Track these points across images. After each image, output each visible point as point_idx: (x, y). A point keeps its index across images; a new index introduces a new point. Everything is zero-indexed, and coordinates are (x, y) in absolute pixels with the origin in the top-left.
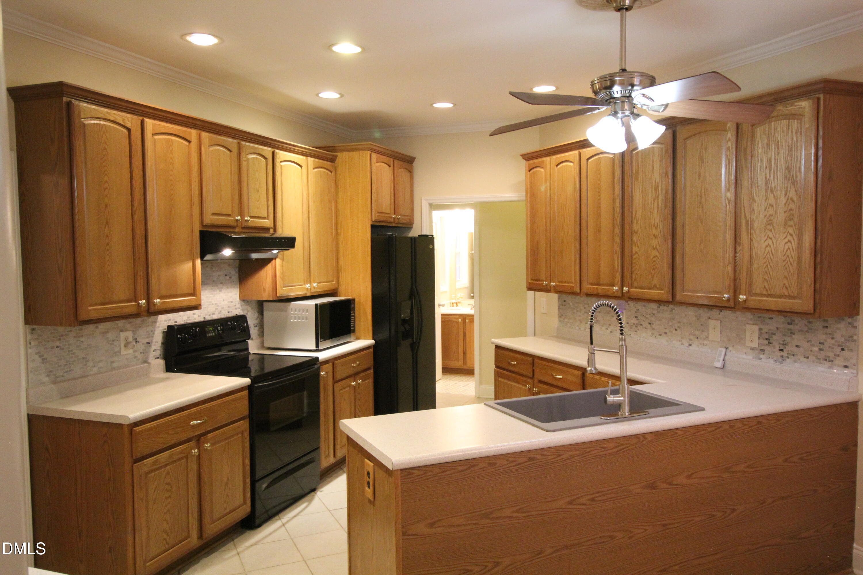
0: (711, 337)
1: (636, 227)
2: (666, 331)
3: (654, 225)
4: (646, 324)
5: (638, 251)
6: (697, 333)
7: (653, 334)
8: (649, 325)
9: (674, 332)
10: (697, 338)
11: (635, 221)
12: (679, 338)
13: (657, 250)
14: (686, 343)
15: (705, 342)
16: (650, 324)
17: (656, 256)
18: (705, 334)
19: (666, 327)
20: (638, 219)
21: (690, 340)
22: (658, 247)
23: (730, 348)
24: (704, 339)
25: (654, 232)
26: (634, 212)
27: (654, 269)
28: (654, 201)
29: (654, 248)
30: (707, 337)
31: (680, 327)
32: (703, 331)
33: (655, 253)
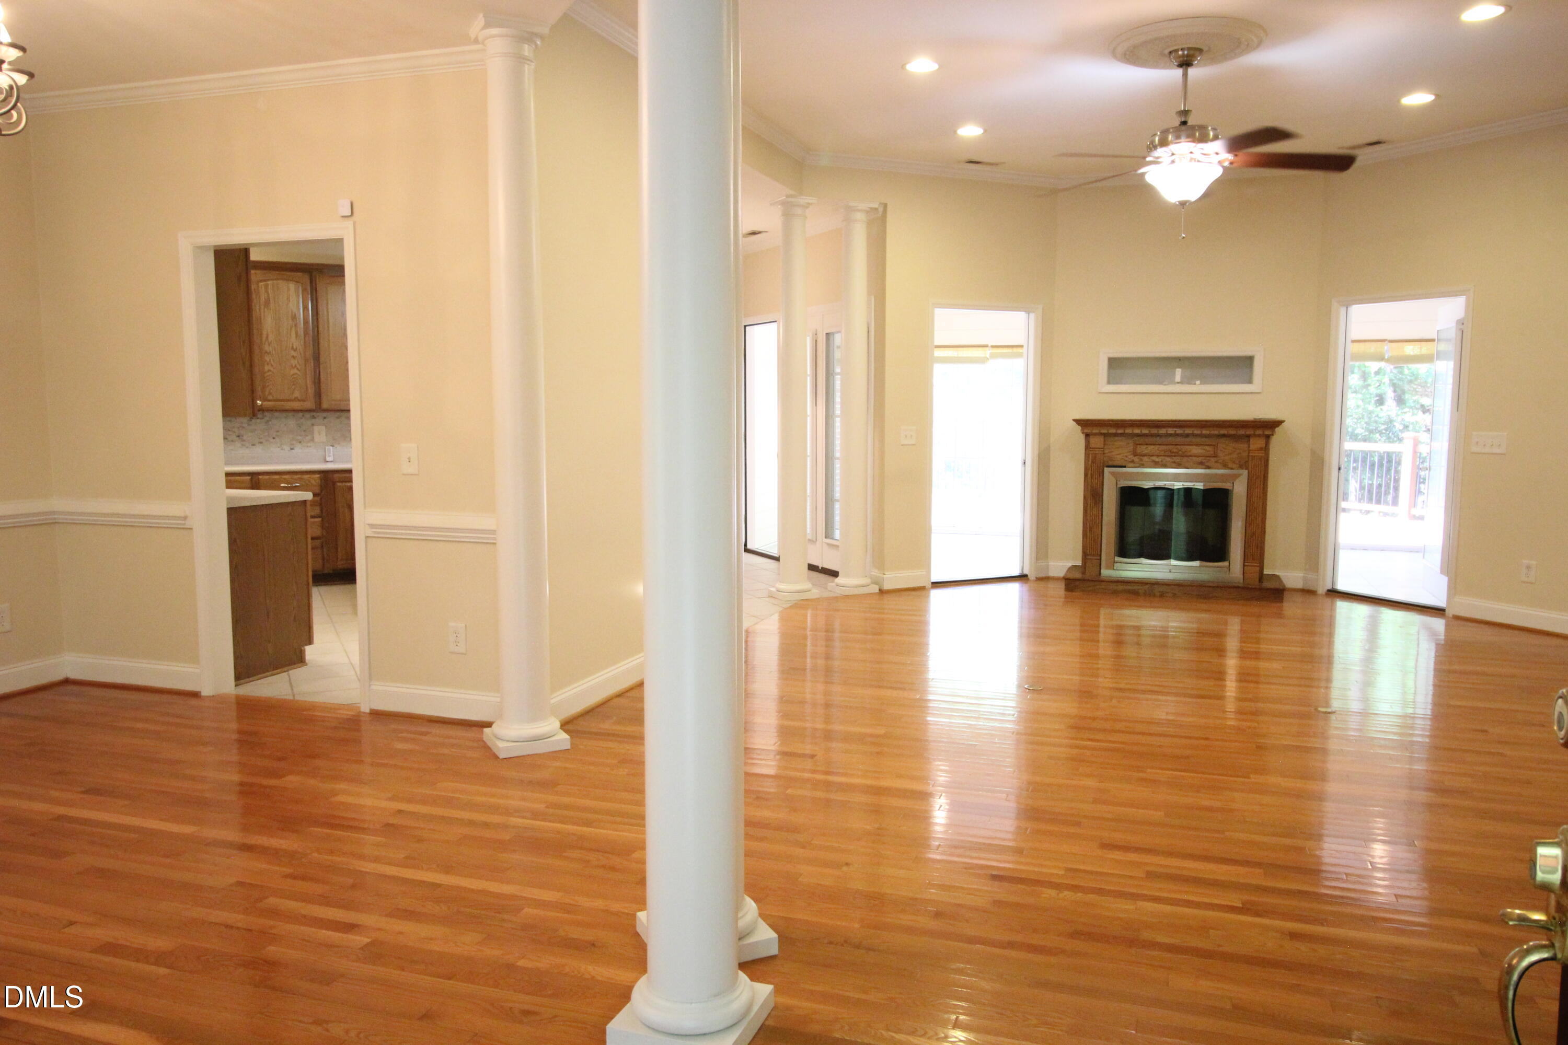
0: (317, 438)
1: (267, 348)
2: (261, 440)
3: (292, 348)
4: (234, 437)
5: (272, 369)
6: (299, 438)
7: (242, 445)
8: (238, 438)
9: (272, 440)
10: (300, 442)
11: (267, 343)
12: (279, 445)
13: (298, 369)
14: (287, 448)
15: (309, 444)
16: (238, 436)
17: (296, 374)
18: (309, 438)
19: (262, 436)
20: (270, 340)
21: (292, 444)
22: (298, 366)
23: (335, 446)
24: (309, 442)
25: (293, 353)
26: (264, 336)
27: (294, 384)
28: (291, 329)
29: (293, 367)
30: (312, 440)
31: (277, 436)
32: (307, 436)
33: (295, 371)
